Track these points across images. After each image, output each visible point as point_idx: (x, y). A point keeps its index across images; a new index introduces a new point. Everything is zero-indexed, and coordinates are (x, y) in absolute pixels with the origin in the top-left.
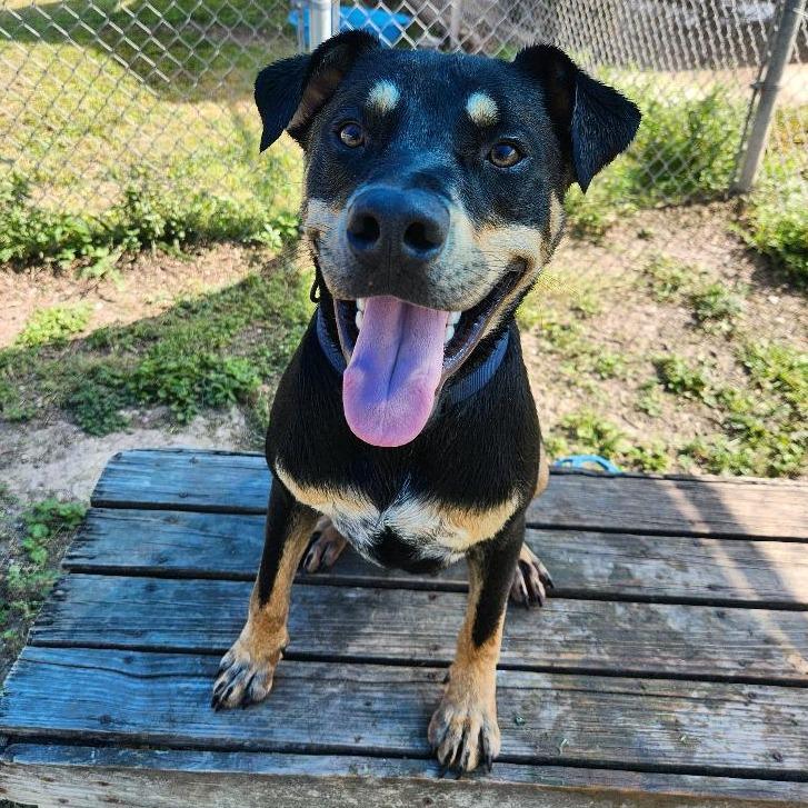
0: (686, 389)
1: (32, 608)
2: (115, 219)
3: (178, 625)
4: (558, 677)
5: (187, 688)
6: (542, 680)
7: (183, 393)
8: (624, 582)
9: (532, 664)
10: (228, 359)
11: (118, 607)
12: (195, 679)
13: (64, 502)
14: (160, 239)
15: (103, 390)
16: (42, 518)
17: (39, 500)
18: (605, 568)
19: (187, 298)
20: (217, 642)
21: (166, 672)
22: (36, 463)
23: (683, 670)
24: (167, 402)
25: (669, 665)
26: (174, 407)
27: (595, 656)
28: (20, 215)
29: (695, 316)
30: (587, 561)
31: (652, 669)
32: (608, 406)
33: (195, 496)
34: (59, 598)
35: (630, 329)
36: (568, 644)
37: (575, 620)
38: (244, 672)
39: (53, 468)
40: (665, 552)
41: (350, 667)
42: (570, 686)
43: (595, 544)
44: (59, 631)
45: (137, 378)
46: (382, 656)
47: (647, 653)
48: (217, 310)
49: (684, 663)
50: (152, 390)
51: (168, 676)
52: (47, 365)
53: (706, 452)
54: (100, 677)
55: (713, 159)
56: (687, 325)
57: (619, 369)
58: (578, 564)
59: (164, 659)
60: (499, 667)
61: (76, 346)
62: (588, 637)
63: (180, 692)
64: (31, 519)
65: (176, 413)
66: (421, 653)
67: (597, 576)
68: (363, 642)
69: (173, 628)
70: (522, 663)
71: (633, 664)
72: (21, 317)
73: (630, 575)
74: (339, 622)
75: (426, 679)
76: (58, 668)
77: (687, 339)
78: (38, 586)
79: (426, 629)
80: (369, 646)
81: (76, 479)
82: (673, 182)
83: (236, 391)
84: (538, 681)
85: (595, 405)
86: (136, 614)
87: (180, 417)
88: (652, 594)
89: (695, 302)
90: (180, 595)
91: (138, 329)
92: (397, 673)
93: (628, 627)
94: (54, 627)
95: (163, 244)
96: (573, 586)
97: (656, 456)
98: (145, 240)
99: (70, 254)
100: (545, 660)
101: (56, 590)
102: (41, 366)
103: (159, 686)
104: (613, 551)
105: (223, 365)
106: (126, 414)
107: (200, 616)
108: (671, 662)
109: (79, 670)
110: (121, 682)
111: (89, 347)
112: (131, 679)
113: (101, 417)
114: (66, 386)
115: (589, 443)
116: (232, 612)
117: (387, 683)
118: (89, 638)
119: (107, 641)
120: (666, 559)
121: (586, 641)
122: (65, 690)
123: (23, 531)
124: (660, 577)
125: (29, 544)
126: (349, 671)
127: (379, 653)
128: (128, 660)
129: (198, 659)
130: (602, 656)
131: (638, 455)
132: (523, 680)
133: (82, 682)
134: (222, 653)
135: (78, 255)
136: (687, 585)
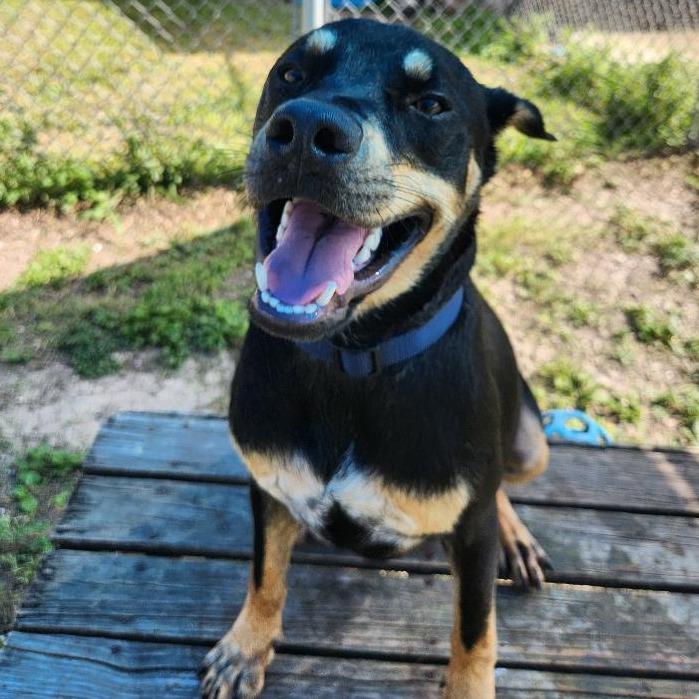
0: (654, 338)
1: (21, 562)
2: (116, 165)
3: (168, 611)
4: (561, 677)
5: (176, 686)
6: (544, 680)
7: (175, 337)
8: (621, 567)
9: (533, 661)
10: (219, 303)
11: (107, 590)
12: (183, 674)
13: (57, 448)
14: (158, 184)
15: (99, 333)
16: (35, 465)
17: (33, 445)
18: (602, 552)
19: (182, 241)
20: (208, 631)
21: (154, 666)
22: (31, 406)
23: (687, 669)
24: (160, 345)
25: (673, 663)
26: (166, 350)
27: (596, 653)
28: (28, 161)
29: (661, 266)
30: (583, 543)
31: (655, 668)
32: (583, 355)
33: (186, 464)
34: (47, 578)
35: (600, 277)
36: (570, 639)
37: (575, 611)
38: (230, 668)
39: (47, 411)
40: (661, 533)
41: (345, 663)
42: (573, 688)
43: (591, 523)
44: (45, 615)
45: (132, 321)
46: (377, 650)
47: (650, 649)
48: (210, 253)
49: (687, 660)
50: (145, 333)
51: (157, 669)
52: (47, 305)
53: (678, 402)
54: (86, 669)
55: (669, 115)
56: (654, 275)
57: (592, 317)
58: (575, 546)
59: (151, 650)
60: (499, 665)
61: (76, 286)
62: (589, 630)
63: (168, 689)
64: (24, 466)
65: (168, 356)
66: (417, 647)
67: (595, 560)
68: (358, 633)
69: (162, 614)
70: (522, 659)
71: (635, 661)
72: (24, 257)
73: (626, 559)
74: (334, 609)
75: (423, 678)
76: (43, 657)
77: (653, 287)
78: (28, 537)
79: (424, 619)
80: (365, 639)
81: (69, 423)
82: (634, 136)
83: (227, 336)
84: (540, 681)
85: (570, 354)
86: (125, 598)
87: (172, 360)
88: (651, 580)
89: (660, 252)
90: (171, 576)
91: (135, 272)
92: (394, 671)
93: (629, 618)
94: (41, 610)
95: (161, 189)
96: (570, 571)
97: (631, 407)
98: (144, 184)
99: (72, 197)
100: (547, 657)
101: (44, 567)
102: (40, 307)
103: (147, 682)
104: (608, 532)
105: (214, 309)
106: (119, 357)
107: (188, 601)
108: (675, 659)
109: (65, 661)
110: (108, 676)
111: (88, 289)
112: (118, 673)
113: (95, 359)
114: (63, 327)
115: (566, 393)
116: (223, 596)
117: (382, 682)
118: (76, 624)
119: (95, 627)
120: (663, 542)
121: (587, 634)
122: (51, 684)
123: (15, 478)
124: (657, 562)
125: (20, 492)
126: (345, 668)
127: (374, 646)
128: (116, 651)
129: (188, 651)
130: (603, 652)
131: (614, 406)
132: (525, 679)
133: (68, 675)
134: (211, 644)
135: (80, 198)
136: (684, 570)
